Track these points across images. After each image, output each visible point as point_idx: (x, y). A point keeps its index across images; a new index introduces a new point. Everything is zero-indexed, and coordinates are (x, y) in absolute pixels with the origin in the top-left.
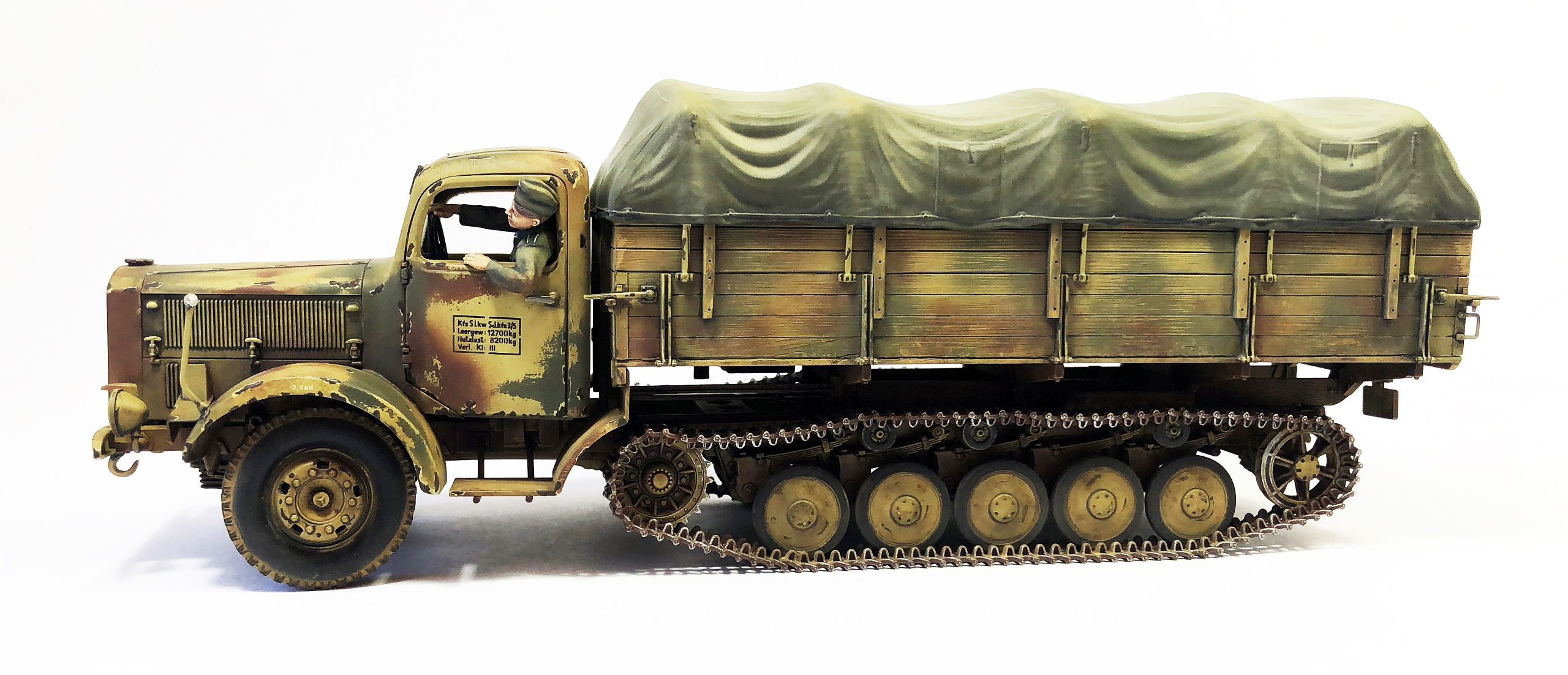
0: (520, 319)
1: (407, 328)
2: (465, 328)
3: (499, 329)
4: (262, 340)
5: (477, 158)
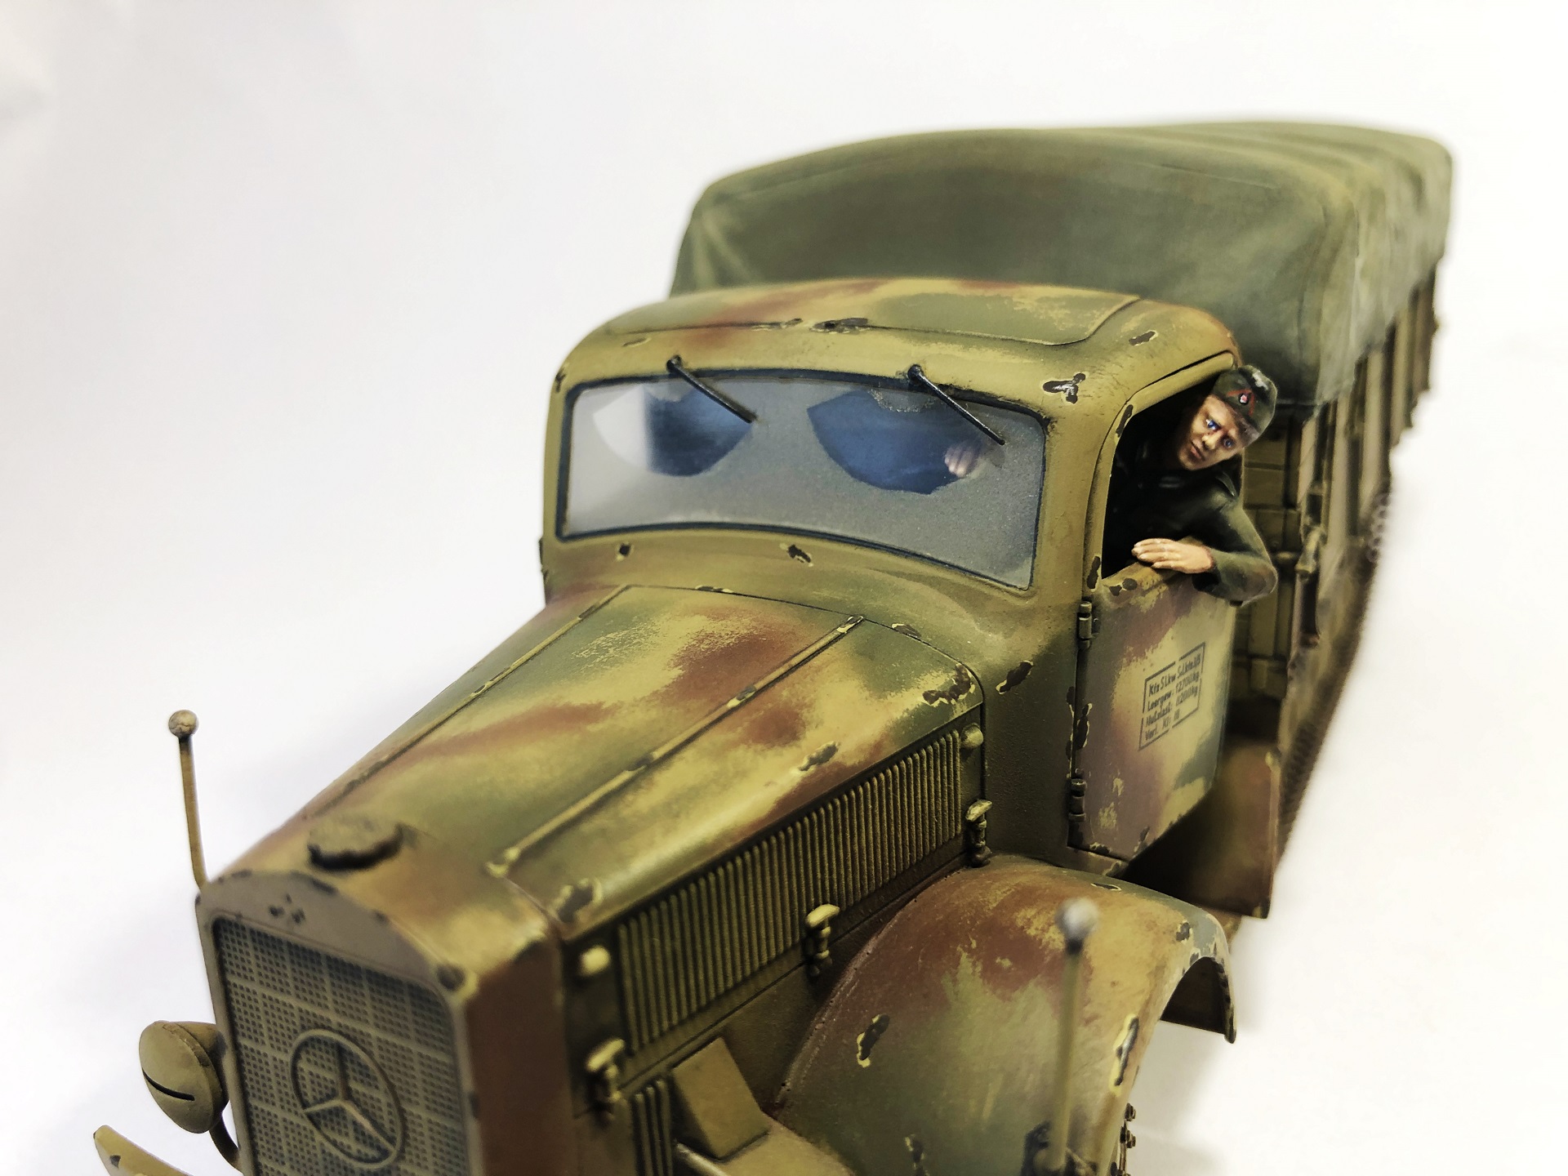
0: (1204, 645)
1: (1080, 740)
2: (1155, 697)
3: (1186, 676)
5: (1140, 339)
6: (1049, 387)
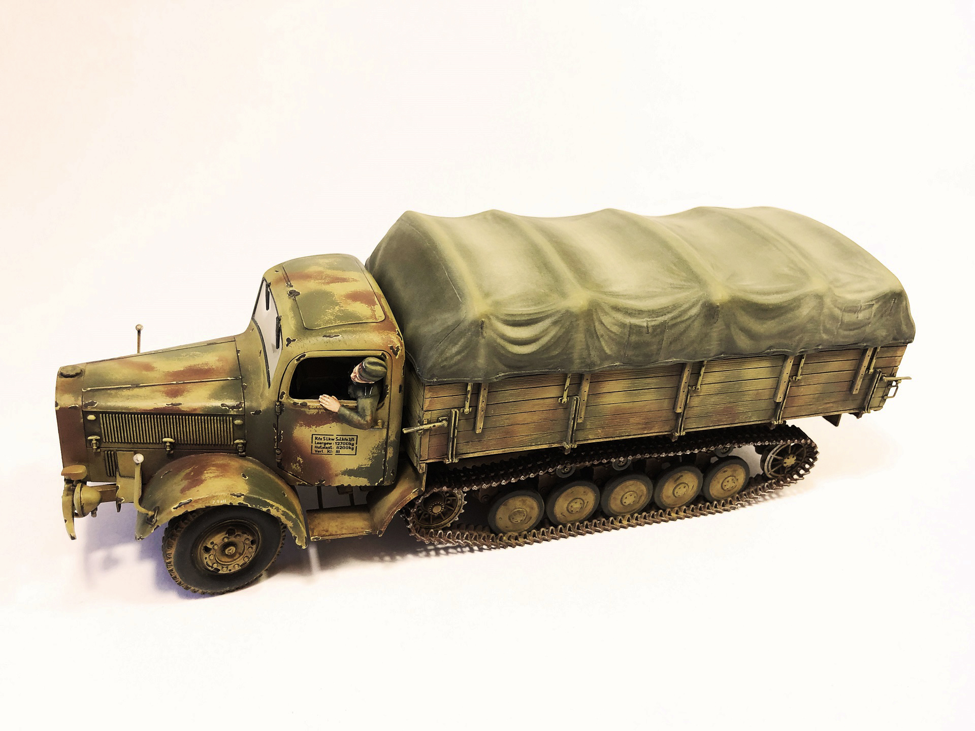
0: (357, 436)
1: (279, 439)
2: (319, 441)
3: (343, 442)
4: (174, 439)
5: (329, 336)
6: (288, 339)
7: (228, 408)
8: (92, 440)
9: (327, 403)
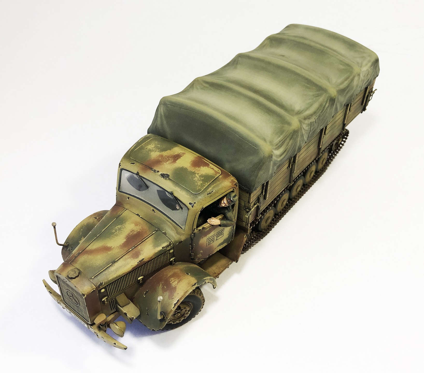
1: (192, 249)
2: (210, 239)
3: (219, 234)
4: (143, 276)
5: (210, 193)
6: (190, 204)
7: (166, 248)
8: (104, 300)
9: (214, 223)
